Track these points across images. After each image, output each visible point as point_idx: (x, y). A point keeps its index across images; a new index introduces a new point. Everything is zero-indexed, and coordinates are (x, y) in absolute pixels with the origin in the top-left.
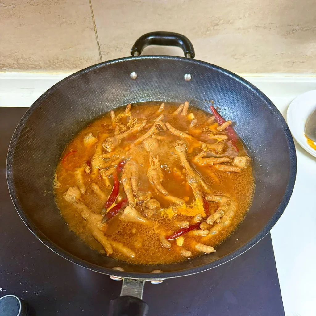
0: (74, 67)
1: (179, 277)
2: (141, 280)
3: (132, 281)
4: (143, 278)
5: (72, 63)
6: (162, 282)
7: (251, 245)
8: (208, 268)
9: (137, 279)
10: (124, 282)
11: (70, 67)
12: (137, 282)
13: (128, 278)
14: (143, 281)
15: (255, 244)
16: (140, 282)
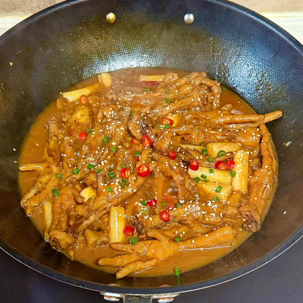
0: (12, 9)
1: (196, 290)
2: (148, 296)
3: (135, 298)
4: (149, 294)
5: (8, 2)
6: (172, 300)
7: (288, 245)
8: (233, 278)
9: (143, 296)
10: (126, 299)
11: (5, 8)
12: (141, 299)
13: (131, 294)
14: (150, 297)
15: (292, 244)
16: (146, 299)
